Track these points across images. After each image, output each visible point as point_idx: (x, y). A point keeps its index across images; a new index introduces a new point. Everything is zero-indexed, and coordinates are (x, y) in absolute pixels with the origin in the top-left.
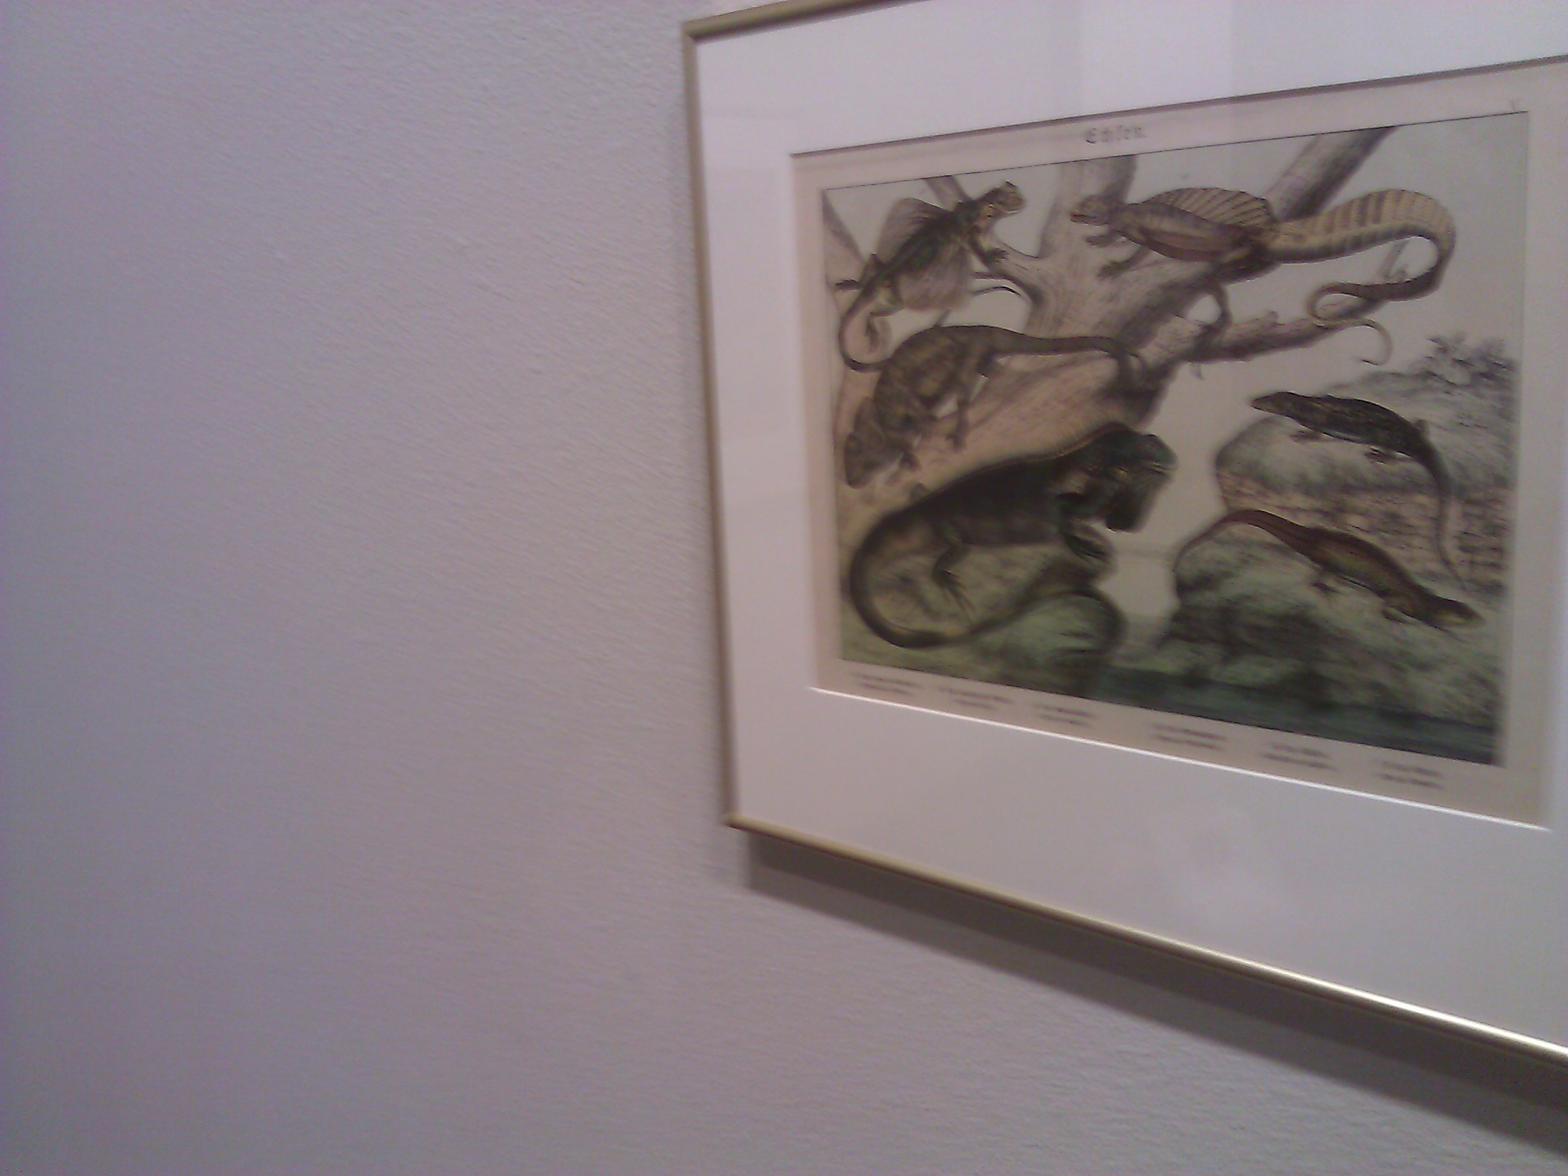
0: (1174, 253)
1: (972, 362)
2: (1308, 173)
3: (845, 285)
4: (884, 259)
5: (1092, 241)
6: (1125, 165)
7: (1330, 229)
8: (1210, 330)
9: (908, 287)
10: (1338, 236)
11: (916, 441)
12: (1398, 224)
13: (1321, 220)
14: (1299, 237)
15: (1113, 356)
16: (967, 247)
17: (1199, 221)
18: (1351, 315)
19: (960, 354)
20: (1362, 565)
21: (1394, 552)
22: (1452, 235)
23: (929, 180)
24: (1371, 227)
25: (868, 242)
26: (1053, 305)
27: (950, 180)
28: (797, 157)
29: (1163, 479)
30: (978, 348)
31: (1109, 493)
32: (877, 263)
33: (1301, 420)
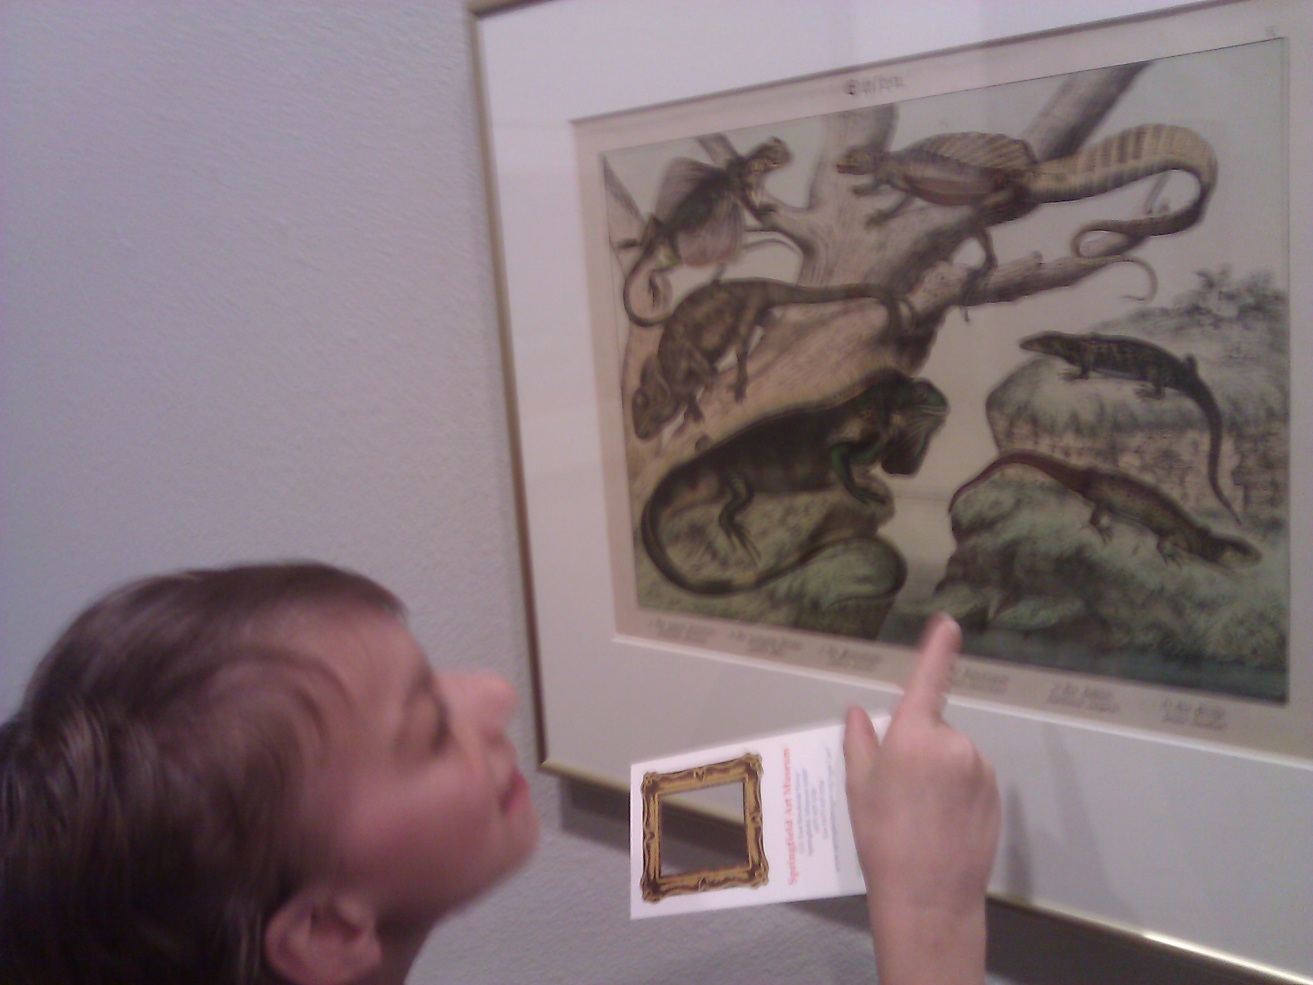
0: (937, 199)
1: (750, 315)
3: (629, 245)
4: (661, 218)
5: (858, 192)
6: (887, 115)
7: (1091, 168)
8: (975, 275)
9: (686, 245)
10: (1098, 175)
11: (699, 394)
12: (1157, 159)
13: (1081, 160)
14: (1060, 178)
15: (883, 303)
16: (739, 203)
17: (961, 167)
18: (1116, 253)
19: (738, 310)
20: (1139, 505)
22: (1213, 169)
23: (703, 140)
24: (1131, 164)
25: (646, 206)
26: (823, 256)
27: (721, 139)
28: (577, 123)
29: (938, 422)
30: (755, 302)
31: (885, 439)
32: (655, 222)
33: (1070, 360)
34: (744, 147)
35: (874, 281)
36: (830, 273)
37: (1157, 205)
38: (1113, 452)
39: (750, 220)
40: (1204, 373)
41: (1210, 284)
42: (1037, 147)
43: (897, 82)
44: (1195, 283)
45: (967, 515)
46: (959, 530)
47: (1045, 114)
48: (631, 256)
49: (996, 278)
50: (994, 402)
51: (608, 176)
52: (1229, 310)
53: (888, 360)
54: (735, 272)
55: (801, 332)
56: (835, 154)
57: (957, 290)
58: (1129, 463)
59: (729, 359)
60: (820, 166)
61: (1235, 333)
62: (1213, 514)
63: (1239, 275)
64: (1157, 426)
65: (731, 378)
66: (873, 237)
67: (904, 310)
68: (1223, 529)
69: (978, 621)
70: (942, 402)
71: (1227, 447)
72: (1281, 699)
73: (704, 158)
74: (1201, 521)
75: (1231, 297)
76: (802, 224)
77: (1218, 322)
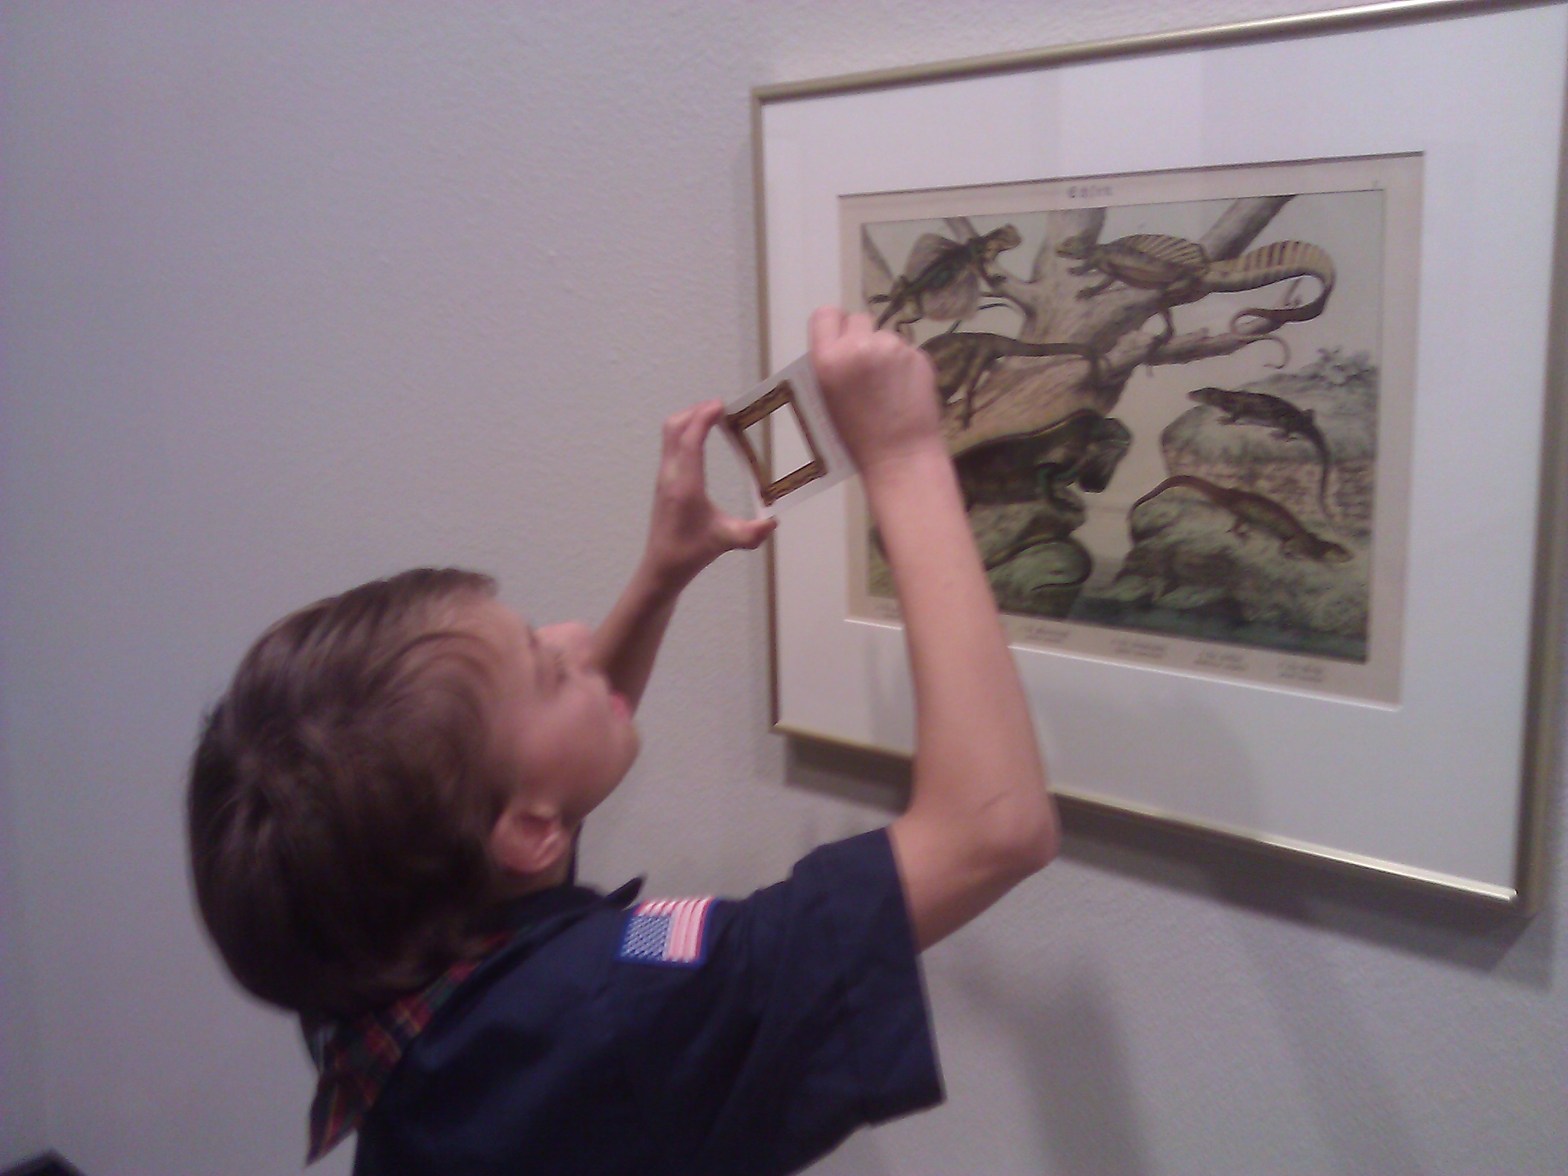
0: (1133, 282)
1: (978, 361)
2: (1232, 228)
3: (880, 299)
4: (911, 279)
5: (1073, 271)
6: (1098, 216)
7: (1247, 268)
8: (1159, 341)
9: (930, 302)
10: (1252, 274)
12: (1295, 266)
13: (1241, 261)
14: (1225, 274)
15: (1086, 358)
16: (976, 272)
17: (1152, 260)
18: (1262, 332)
19: (971, 356)
20: (1269, 517)
21: (1292, 507)
22: (1333, 277)
23: (949, 221)
24: (1275, 269)
25: (898, 266)
26: (1042, 319)
27: (964, 221)
28: (841, 197)
29: (1123, 453)
30: (984, 352)
31: (1082, 462)
32: (904, 282)
33: (1225, 409)
35: (1081, 341)
36: (1046, 332)
37: (1292, 299)
38: (1252, 477)
41: (1327, 358)
42: (1210, 250)
43: (1107, 191)
44: (1316, 358)
45: (1143, 523)
46: (1138, 535)
47: (1216, 227)
49: (1174, 344)
50: (1167, 438)
51: (867, 242)
52: (1339, 378)
53: (1088, 402)
54: (967, 327)
55: (1021, 376)
56: (1057, 242)
57: (1143, 351)
58: (1263, 486)
60: (1043, 250)
61: (1342, 393)
62: (1321, 525)
63: (1348, 353)
64: (1282, 459)
66: (1082, 307)
67: (1103, 364)
69: (1145, 603)
70: (1127, 436)
71: (1333, 476)
72: (1362, 659)
73: (950, 236)
74: (1312, 530)
75: (1341, 368)
76: (1026, 293)
77: (1332, 385)
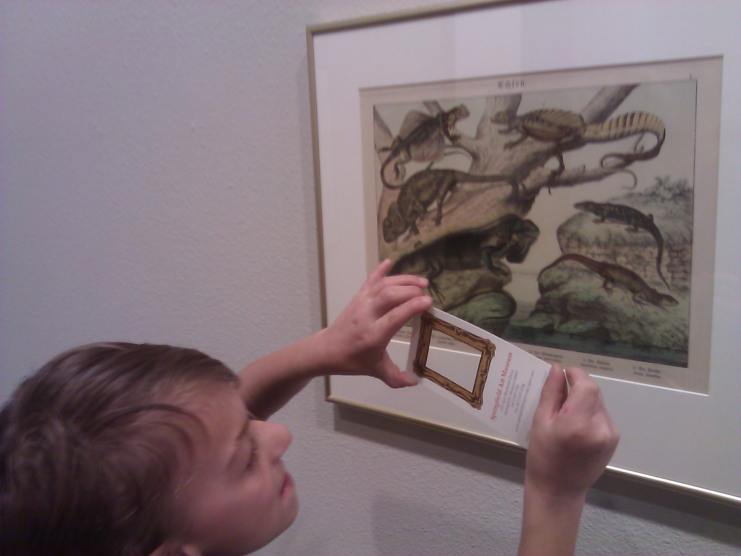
1: (445, 186)
2: (600, 104)
3: (385, 150)
4: (403, 137)
5: (500, 132)
6: (517, 99)
7: (610, 129)
8: (555, 174)
9: (414, 151)
10: (613, 132)
11: (418, 221)
12: (640, 127)
13: (606, 124)
14: (596, 132)
15: (510, 184)
16: (443, 133)
18: (620, 167)
19: (440, 183)
20: (625, 279)
22: (664, 134)
23: (426, 103)
24: (628, 128)
25: (396, 130)
26: (483, 160)
27: (435, 103)
28: (361, 90)
29: (534, 240)
30: (448, 180)
31: (509, 246)
32: (400, 140)
33: (597, 214)
34: (446, 108)
36: (485, 168)
38: (614, 255)
39: (447, 141)
40: (656, 222)
41: (660, 183)
43: (522, 83)
44: (654, 183)
45: (546, 282)
46: (542, 289)
47: (590, 103)
48: (387, 154)
49: (564, 175)
50: (560, 231)
51: (376, 115)
52: (668, 195)
53: (512, 210)
54: (438, 165)
55: (470, 195)
57: (546, 179)
58: (621, 260)
59: (434, 205)
60: (483, 119)
61: (671, 205)
62: (658, 284)
63: (673, 180)
64: (634, 244)
65: (434, 215)
66: (508, 153)
68: (662, 290)
69: (549, 331)
70: (537, 230)
75: (669, 189)
76: (473, 145)
77: (664, 199)
